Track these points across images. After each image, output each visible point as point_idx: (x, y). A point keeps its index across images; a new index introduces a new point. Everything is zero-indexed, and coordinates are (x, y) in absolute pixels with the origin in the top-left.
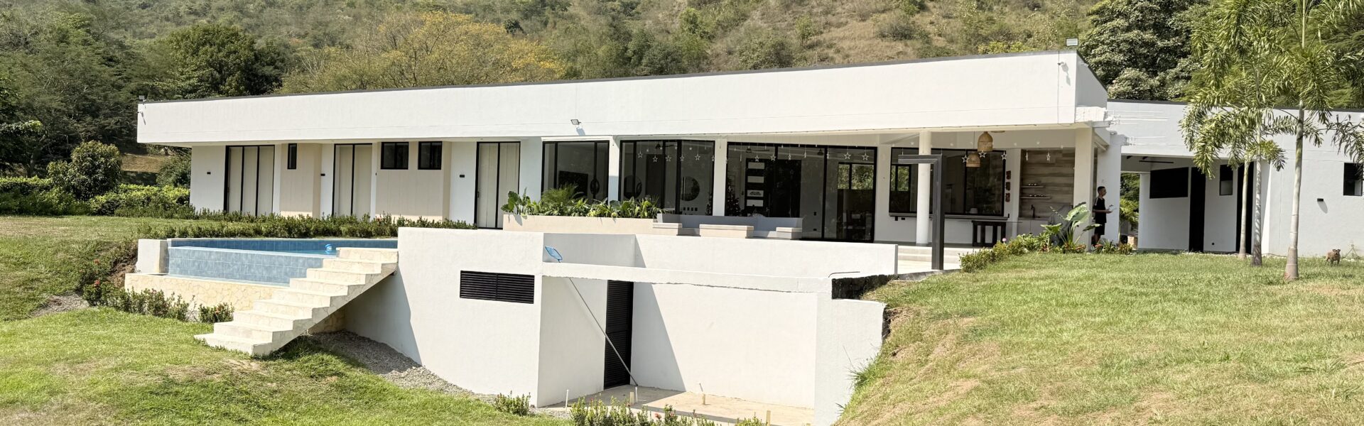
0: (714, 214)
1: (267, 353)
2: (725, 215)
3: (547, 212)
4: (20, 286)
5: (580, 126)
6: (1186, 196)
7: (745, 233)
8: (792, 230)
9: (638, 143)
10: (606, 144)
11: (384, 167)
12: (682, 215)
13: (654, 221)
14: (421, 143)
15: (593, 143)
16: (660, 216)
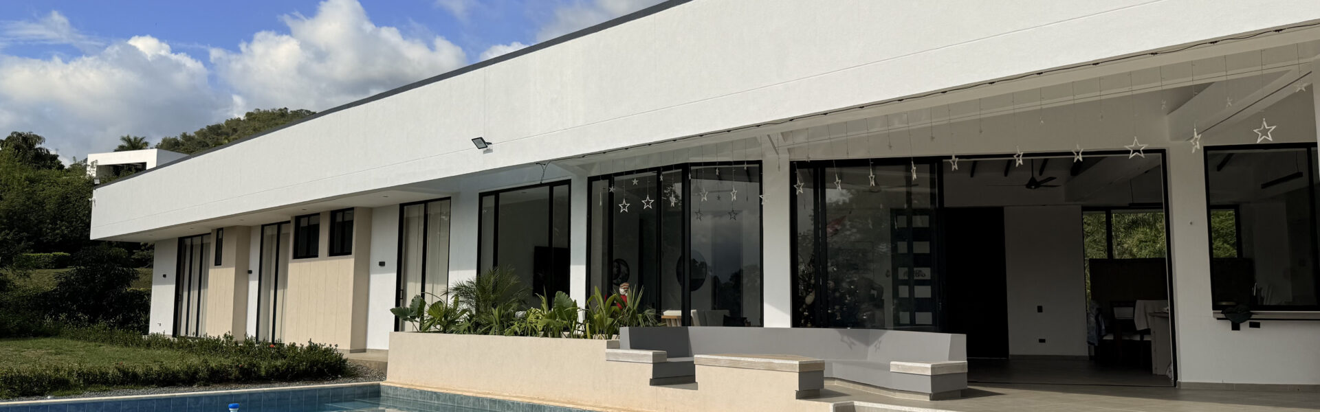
8: (933, 368)
9: (616, 178)
10: (566, 187)
11: (296, 256)
12: (689, 327)
13: (610, 346)
14: (334, 214)
15: (548, 188)
16: (624, 331)
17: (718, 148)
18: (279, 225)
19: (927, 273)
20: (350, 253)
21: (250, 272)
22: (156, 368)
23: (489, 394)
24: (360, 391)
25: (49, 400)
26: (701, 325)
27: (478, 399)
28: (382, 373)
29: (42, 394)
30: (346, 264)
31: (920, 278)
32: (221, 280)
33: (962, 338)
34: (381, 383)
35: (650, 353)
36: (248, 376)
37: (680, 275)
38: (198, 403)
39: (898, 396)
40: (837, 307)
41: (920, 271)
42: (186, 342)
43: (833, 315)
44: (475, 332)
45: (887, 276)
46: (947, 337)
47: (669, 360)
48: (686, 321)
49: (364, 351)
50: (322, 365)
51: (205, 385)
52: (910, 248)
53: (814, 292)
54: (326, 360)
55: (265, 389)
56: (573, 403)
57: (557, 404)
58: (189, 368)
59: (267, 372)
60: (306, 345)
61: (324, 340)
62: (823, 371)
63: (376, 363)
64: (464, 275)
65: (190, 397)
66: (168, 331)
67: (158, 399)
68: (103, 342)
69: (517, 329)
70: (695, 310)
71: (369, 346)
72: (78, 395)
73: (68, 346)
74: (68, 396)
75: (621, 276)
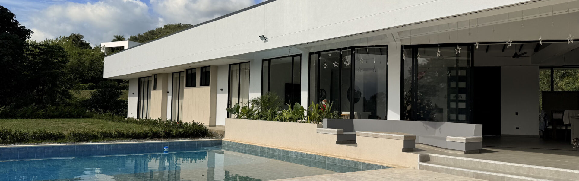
0: (387, 118)
8: (466, 140)
9: (321, 53)
10: (299, 57)
11: (187, 86)
12: (354, 120)
13: (318, 127)
14: (202, 68)
15: (291, 57)
16: (325, 120)
17: (368, 39)
18: (180, 73)
19: (464, 96)
20: (209, 85)
21: (168, 92)
22: (131, 131)
23: (267, 145)
24: (214, 143)
25: (90, 143)
26: (359, 118)
27: (262, 147)
28: (223, 136)
29: (87, 141)
30: (207, 90)
31: (461, 99)
32: (156, 95)
33: (480, 126)
34: (222, 139)
35: (336, 130)
36: (168, 135)
37: (349, 97)
38: (148, 146)
39: (450, 152)
40: (421, 112)
41: (461, 96)
42: (142, 121)
43: (420, 115)
44: (261, 119)
45: (445, 98)
46: (473, 126)
47: (344, 133)
48: (352, 116)
49: (215, 126)
50: (198, 131)
51: (151, 139)
52: (457, 85)
53: (411, 104)
54: (200, 129)
55: (175, 141)
56: (302, 151)
57: (296, 151)
58: (144, 131)
59: (176, 134)
60: (192, 123)
61: (199, 121)
62: (415, 140)
63: (220, 131)
64: (256, 95)
65: (145, 144)
66: (135, 116)
67: (133, 144)
68: (110, 120)
69: (278, 118)
70: (356, 112)
71: (217, 124)
72: (101, 141)
73: (96, 122)
74: (98, 142)
75: (322, 96)
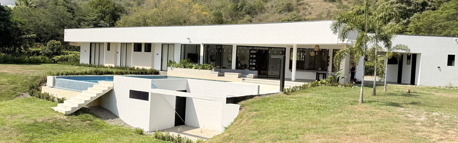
0: (232, 69)
1: (70, 113)
2: (236, 69)
3: (180, 67)
4: (12, 90)
5: (190, 40)
6: (397, 64)
7: (238, 76)
8: (254, 75)
11: (134, 51)
12: (221, 69)
13: (211, 71)
15: (196, 45)
16: (213, 69)
18: (127, 43)
20: (151, 52)
21: (118, 53)
30: (149, 54)
31: (254, 61)
33: (257, 72)
34: (167, 75)
45: (248, 61)
47: (220, 73)
56: (205, 79)
